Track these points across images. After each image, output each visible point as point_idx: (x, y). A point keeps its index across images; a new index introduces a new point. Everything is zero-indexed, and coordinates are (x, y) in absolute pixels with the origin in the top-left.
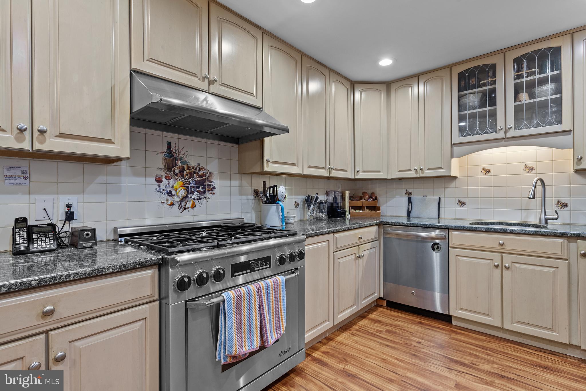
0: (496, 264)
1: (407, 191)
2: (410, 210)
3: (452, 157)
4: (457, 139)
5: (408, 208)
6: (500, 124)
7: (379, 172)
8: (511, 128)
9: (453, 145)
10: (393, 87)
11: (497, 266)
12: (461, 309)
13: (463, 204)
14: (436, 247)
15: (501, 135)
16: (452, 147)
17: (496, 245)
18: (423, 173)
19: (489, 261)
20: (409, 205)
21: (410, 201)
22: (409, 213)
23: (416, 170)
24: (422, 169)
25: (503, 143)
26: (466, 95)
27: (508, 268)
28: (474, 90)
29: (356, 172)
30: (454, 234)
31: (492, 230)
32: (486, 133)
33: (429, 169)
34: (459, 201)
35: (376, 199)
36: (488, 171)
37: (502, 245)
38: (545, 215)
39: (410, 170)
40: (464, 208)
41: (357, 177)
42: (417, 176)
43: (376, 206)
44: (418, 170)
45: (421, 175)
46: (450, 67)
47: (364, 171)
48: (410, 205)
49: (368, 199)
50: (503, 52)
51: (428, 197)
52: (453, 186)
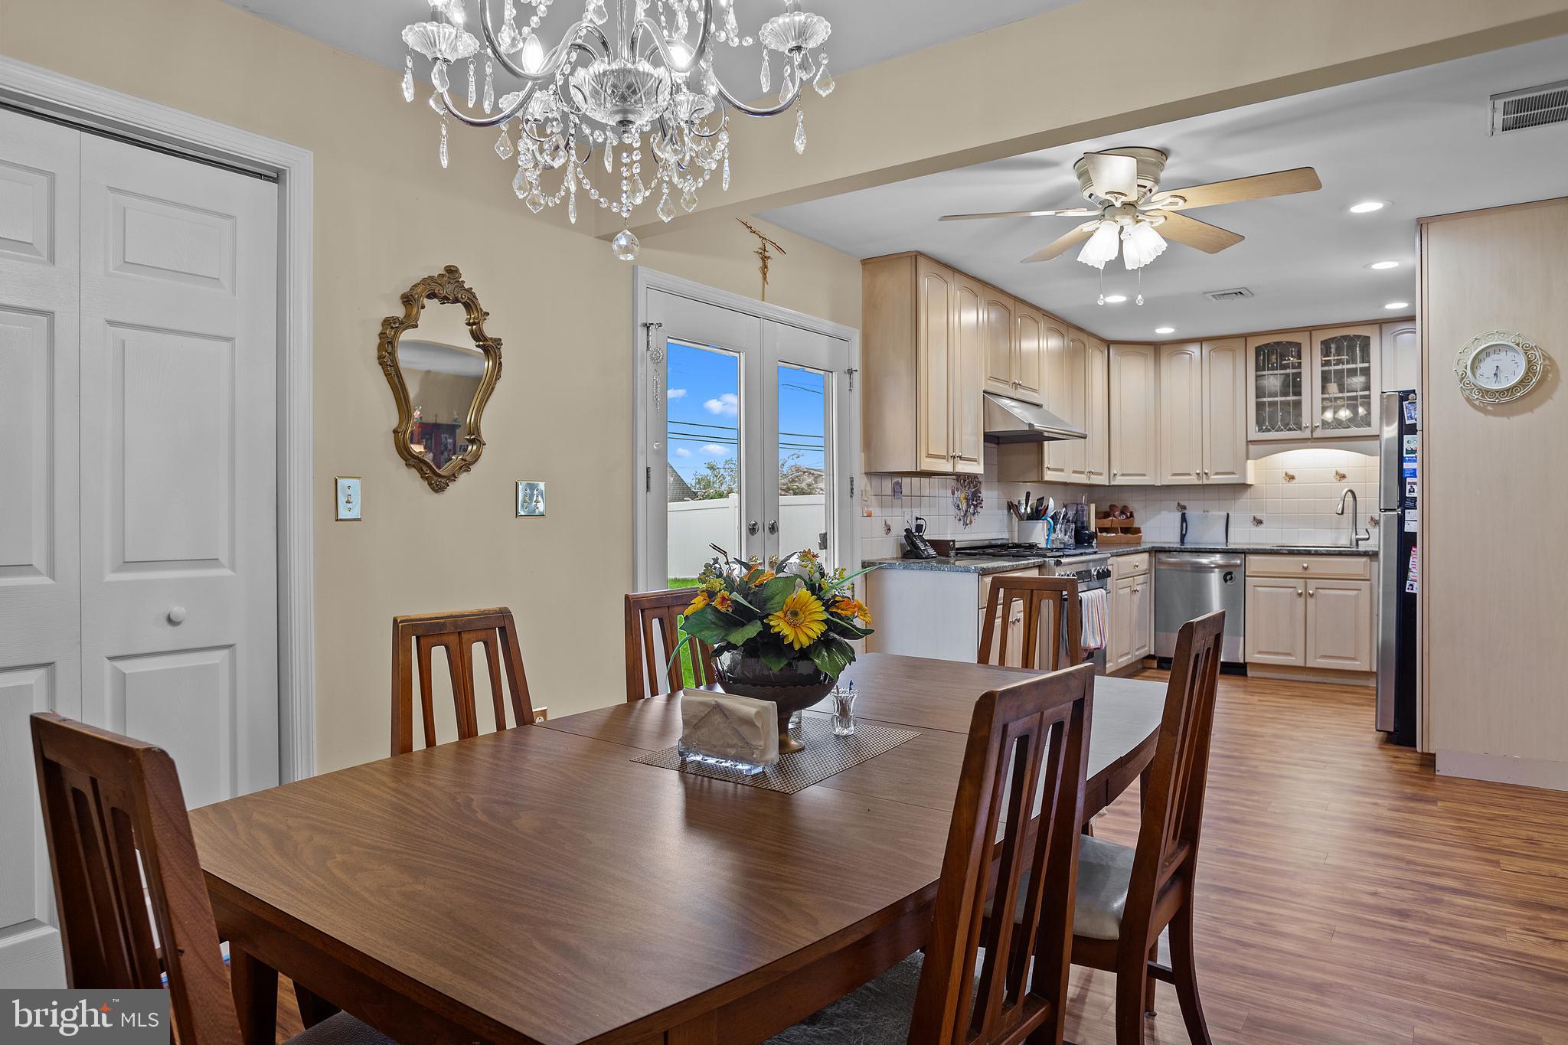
0: (1300, 591)
1: (1179, 504)
2: (1184, 532)
3: (1248, 459)
4: (1254, 435)
5: (1182, 530)
6: (1306, 421)
7: (1144, 475)
8: (1318, 426)
9: (1249, 442)
10: (1164, 351)
11: (1300, 595)
12: (1260, 652)
13: (1260, 522)
14: (1228, 577)
15: (1307, 434)
16: (1247, 445)
17: (1300, 570)
18: (1208, 479)
19: (1291, 590)
20: (1182, 526)
21: (1184, 519)
22: (1183, 537)
23: (1198, 474)
24: (1206, 474)
25: (1309, 444)
26: (1265, 375)
27: (1312, 596)
28: (1275, 372)
29: (1112, 476)
30: (1251, 558)
31: (1296, 552)
32: (1290, 430)
33: (1217, 474)
34: (1254, 518)
35: (1132, 515)
36: (1292, 478)
37: (1306, 569)
38: (1356, 534)
39: (1189, 474)
40: (1261, 528)
41: (1112, 483)
42: (1200, 482)
43: (1131, 528)
44: (1201, 475)
45: (1206, 482)
46: (1245, 337)
47: (1123, 475)
48: (1184, 525)
49: (1120, 516)
50: (1310, 330)
51: (1210, 513)
52: (1245, 499)
